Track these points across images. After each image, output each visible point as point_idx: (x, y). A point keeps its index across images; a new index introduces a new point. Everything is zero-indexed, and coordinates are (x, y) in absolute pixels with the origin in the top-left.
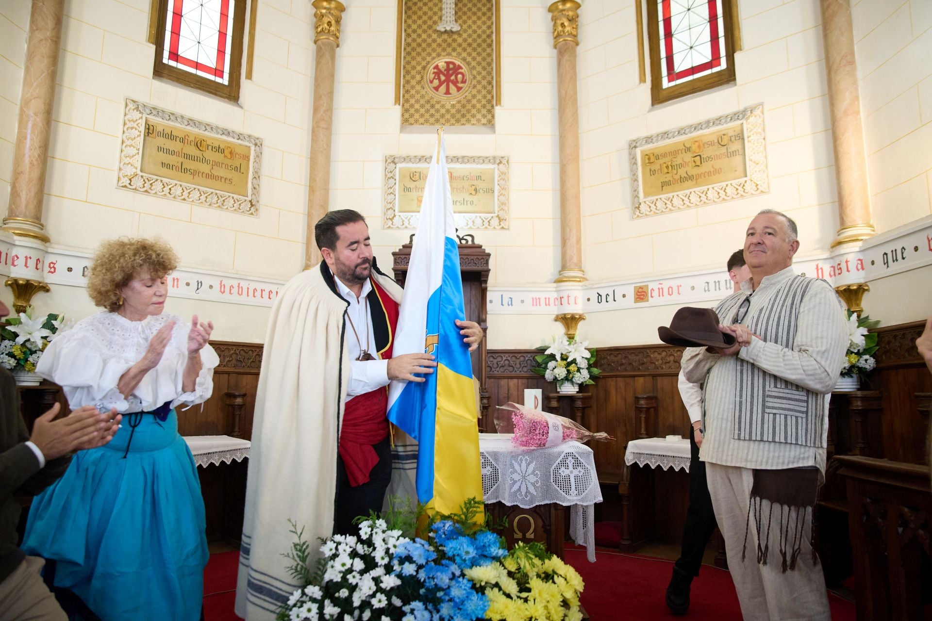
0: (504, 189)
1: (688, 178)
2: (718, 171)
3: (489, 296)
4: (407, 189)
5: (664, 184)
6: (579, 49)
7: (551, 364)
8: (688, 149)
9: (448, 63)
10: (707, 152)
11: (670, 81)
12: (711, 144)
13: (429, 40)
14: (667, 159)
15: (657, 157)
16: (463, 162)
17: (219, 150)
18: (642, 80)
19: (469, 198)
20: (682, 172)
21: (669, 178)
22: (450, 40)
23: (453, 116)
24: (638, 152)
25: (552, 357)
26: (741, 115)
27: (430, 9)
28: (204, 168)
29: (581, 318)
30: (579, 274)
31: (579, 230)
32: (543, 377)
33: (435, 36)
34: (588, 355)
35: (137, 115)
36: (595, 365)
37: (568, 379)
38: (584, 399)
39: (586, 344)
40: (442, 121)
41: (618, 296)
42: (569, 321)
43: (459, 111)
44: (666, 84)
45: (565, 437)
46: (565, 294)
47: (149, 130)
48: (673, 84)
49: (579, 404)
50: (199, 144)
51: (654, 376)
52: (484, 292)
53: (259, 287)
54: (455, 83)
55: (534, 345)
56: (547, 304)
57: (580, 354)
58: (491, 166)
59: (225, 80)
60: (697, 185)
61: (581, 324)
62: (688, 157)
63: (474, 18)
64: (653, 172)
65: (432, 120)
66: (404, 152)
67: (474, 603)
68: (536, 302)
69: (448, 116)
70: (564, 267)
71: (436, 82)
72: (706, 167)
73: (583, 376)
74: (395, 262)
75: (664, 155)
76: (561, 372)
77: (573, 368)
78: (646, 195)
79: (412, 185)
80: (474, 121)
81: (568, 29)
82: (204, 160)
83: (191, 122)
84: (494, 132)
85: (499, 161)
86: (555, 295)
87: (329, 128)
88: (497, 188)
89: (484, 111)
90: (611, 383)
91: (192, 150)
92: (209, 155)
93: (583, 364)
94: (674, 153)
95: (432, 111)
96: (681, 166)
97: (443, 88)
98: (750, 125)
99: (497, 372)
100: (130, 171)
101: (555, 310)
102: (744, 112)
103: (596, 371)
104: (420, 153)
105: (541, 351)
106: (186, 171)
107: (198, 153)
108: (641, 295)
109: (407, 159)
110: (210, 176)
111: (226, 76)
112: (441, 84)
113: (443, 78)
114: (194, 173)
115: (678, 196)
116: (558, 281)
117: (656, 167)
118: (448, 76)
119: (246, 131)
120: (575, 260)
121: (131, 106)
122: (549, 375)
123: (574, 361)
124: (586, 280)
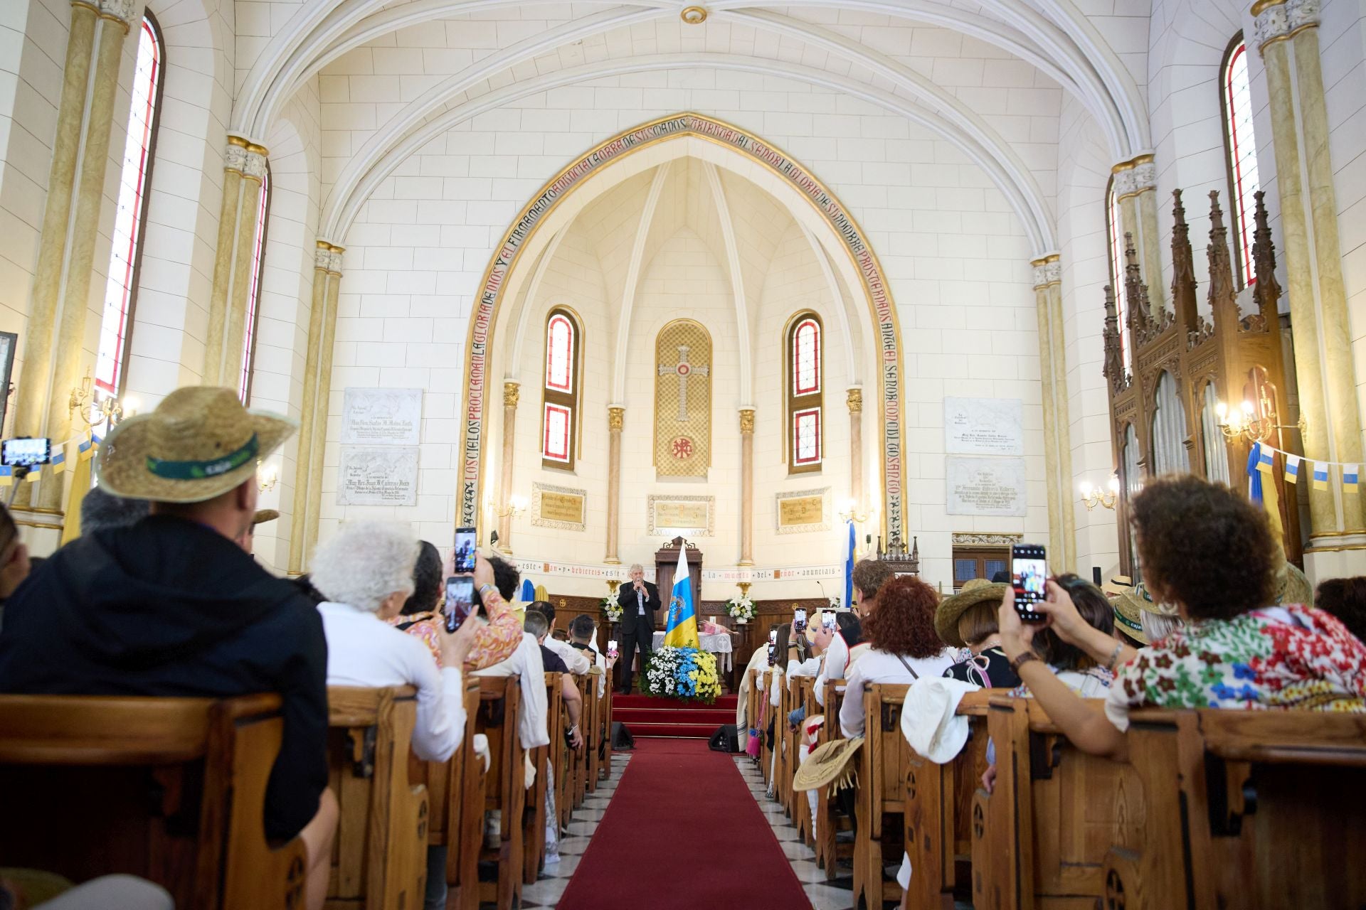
0: (711, 514)
1: (800, 518)
2: (811, 517)
3: (703, 573)
4: (659, 514)
5: (790, 519)
6: (754, 435)
7: (733, 608)
8: (800, 504)
9: (682, 440)
10: (808, 507)
11: (798, 462)
12: (809, 503)
13: (672, 425)
14: (791, 507)
15: (788, 505)
16: (690, 500)
17: (570, 501)
18: (784, 461)
19: (692, 519)
20: (797, 515)
21: (792, 517)
22: (683, 425)
23: (685, 471)
24: (779, 501)
25: (733, 605)
26: (821, 491)
27: (672, 406)
28: (564, 511)
29: (750, 585)
30: (750, 562)
31: (751, 539)
32: (729, 615)
33: (675, 423)
34: (751, 604)
35: (537, 490)
36: (755, 609)
37: (741, 616)
38: (748, 626)
39: (750, 599)
40: (679, 473)
41: (767, 575)
42: (744, 586)
43: (688, 468)
44: (795, 464)
45: (721, 632)
46: (742, 572)
47: (543, 497)
48: (798, 465)
49: (747, 628)
50: (562, 499)
51: (781, 615)
52: (700, 572)
53: (588, 568)
54: (686, 451)
55: (725, 599)
56: (733, 577)
57: (747, 604)
58: (704, 502)
59: (567, 461)
60: (804, 522)
61: (750, 588)
62: (799, 508)
63: (697, 412)
64: (785, 513)
65: (673, 473)
66: (658, 493)
67: (691, 659)
68: (727, 576)
69: (682, 471)
70: (742, 558)
71: (675, 451)
72: (807, 514)
73: (749, 614)
74: (657, 558)
75: (790, 505)
76: (737, 613)
77: (743, 610)
78: (782, 524)
79: (663, 512)
80: (696, 474)
81: (748, 426)
82: (563, 507)
83: (558, 488)
84: (707, 481)
85: (709, 499)
86: (737, 572)
87: (618, 482)
88: (708, 515)
89: (702, 468)
90: (762, 617)
91: (559, 503)
92: (566, 504)
93: (749, 608)
94: (794, 505)
95: (673, 468)
96: (797, 511)
97: (679, 455)
98: (825, 498)
99: (706, 612)
100: (536, 517)
101: (737, 581)
102: (823, 489)
103: (755, 612)
104: (667, 494)
105: (728, 601)
106: (556, 514)
107: (561, 504)
108: (777, 574)
109: (660, 497)
110: (567, 515)
111: (568, 457)
112: (678, 452)
113: (679, 448)
114: (560, 514)
115: (795, 527)
116: (739, 565)
117: (786, 510)
118: (682, 447)
119: (580, 488)
120: (748, 554)
121: (535, 486)
122: (732, 614)
123: (744, 607)
124: (753, 565)
